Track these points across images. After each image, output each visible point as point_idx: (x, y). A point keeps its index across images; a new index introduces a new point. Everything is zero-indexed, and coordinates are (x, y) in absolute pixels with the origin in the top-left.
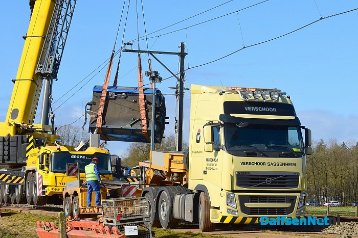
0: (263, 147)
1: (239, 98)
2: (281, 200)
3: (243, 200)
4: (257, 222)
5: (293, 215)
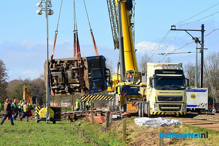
1: (160, 68)
2: (176, 106)
3: (160, 106)
4: (166, 114)
5: (181, 112)
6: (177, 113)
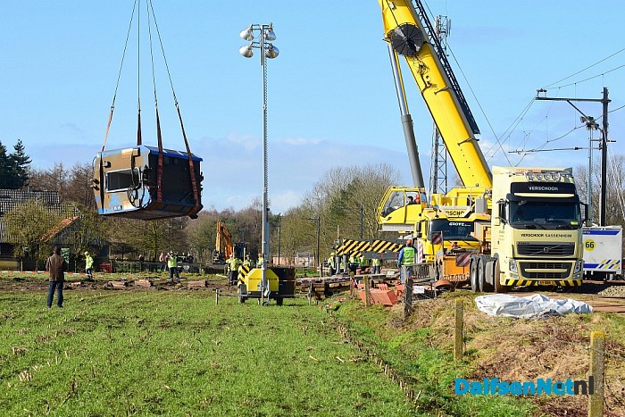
0: (542, 221)
1: (524, 179)
2: (558, 266)
3: (523, 266)
4: (536, 284)
5: (570, 279)
6: (562, 283)
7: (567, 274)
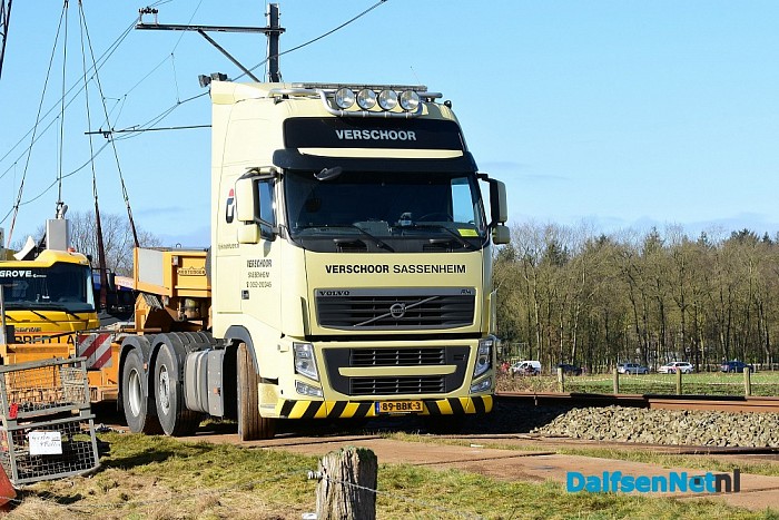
0: (381, 228)
1: (319, 108)
2: (431, 356)
3: (334, 360)
4: (372, 412)
5: (464, 394)
6: (444, 406)
7: (455, 381)
